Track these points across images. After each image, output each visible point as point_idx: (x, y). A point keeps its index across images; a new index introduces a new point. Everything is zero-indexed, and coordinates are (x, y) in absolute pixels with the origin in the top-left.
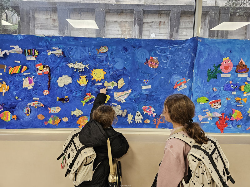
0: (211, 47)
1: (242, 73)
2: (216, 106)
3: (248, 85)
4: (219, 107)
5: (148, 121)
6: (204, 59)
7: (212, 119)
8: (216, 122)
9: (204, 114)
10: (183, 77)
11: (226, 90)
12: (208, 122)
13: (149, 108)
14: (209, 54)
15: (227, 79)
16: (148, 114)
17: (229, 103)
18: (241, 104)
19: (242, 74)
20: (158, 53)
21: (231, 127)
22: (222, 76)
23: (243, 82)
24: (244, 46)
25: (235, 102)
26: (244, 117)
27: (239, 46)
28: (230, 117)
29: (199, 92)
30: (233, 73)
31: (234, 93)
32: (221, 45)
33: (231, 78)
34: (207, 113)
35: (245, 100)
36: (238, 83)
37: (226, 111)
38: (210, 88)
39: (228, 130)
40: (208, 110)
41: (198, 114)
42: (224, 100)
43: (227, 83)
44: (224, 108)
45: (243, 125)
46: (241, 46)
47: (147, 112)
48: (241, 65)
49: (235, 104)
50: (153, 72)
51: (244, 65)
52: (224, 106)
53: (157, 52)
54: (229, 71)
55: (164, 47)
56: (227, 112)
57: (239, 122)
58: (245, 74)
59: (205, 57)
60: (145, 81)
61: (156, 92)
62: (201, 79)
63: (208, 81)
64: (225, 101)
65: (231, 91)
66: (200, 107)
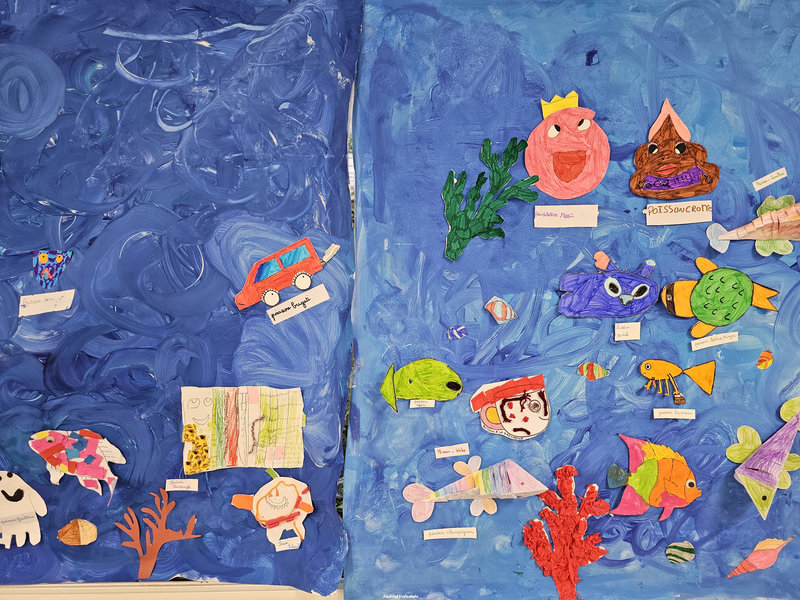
0: (459, 24)
1: (675, 198)
2: (517, 423)
3: (717, 276)
4: (537, 423)
5: (87, 533)
6: (411, 109)
7: (492, 509)
8: (521, 528)
9: (444, 472)
10: (297, 230)
11: (576, 315)
12: (470, 533)
13: (80, 445)
14: (443, 76)
15: (576, 237)
16: (82, 480)
17: (601, 401)
18: (679, 403)
19: (674, 205)
20: (128, 75)
21: (628, 561)
22: (539, 222)
23: (684, 258)
24: (675, 21)
25: (639, 392)
26: (707, 491)
27: (646, 21)
28: (614, 494)
29: (399, 327)
30: (614, 197)
31: (629, 331)
32: (527, 15)
33: (603, 233)
34: (459, 467)
35: (701, 375)
36: (651, 263)
37: (584, 452)
38: (469, 300)
39: (608, 584)
40: (464, 449)
41: (399, 479)
42: (567, 377)
43: (578, 270)
44: (571, 434)
45: (702, 541)
46: (661, 23)
47: (73, 466)
48: (667, 142)
49: (644, 402)
50: (99, 199)
51: (682, 147)
52: (570, 421)
53: (119, 66)
54: (584, 184)
55: (165, 38)
56: (596, 459)
57: (678, 525)
58: (691, 203)
59: (421, 92)
60: (43, 258)
61: (112, 336)
62: (404, 244)
63: (452, 257)
64: (569, 386)
65: (608, 321)
66: (415, 430)
